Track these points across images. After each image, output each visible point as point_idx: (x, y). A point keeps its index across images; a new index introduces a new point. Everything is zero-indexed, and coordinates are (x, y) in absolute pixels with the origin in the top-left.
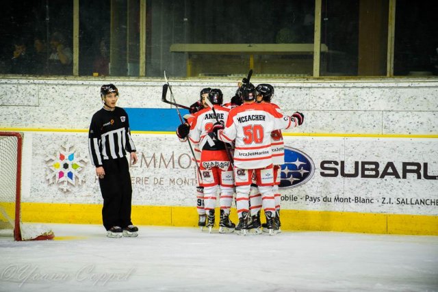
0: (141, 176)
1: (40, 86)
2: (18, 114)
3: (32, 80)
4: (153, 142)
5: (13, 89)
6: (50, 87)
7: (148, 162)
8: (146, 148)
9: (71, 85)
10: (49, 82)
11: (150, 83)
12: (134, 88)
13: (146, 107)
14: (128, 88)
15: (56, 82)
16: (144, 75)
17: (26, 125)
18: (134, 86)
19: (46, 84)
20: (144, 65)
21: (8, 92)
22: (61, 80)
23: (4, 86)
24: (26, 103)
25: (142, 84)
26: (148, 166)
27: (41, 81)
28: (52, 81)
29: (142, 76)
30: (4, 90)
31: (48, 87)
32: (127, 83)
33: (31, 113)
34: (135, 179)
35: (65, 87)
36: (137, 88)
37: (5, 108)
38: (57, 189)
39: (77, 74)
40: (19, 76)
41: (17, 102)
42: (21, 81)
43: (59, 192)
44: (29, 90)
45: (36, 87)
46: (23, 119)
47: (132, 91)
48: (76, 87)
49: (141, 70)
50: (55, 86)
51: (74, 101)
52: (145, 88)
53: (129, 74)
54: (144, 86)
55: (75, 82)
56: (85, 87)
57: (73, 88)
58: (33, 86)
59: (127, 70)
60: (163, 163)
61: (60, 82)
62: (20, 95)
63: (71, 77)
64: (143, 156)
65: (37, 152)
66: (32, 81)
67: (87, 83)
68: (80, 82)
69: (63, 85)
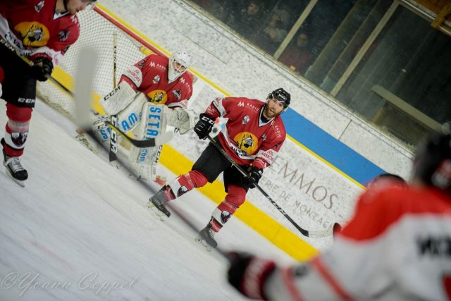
0: (273, 181)
1: (239, 47)
2: (205, 59)
3: (236, 37)
4: (302, 159)
5: (215, 35)
6: (247, 54)
7: (287, 173)
8: (293, 160)
9: (266, 64)
10: (249, 49)
11: (334, 106)
12: (317, 100)
13: (317, 125)
14: (313, 98)
15: (254, 53)
16: (335, 95)
17: (205, 73)
18: (320, 100)
19: (245, 49)
20: (340, 87)
21: (209, 36)
22: (260, 54)
23: (210, 28)
24: (218, 54)
25: (327, 102)
26: (285, 177)
27: (243, 44)
28: (253, 49)
29: (332, 96)
30: (206, 31)
31: (245, 52)
32: (315, 93)
33: (216, 66)
34: (266, 180)
35: (259, 62)
36: (321, 103)
37: (197, 47)
38: (194, 145)
40: (227, 28)
41: (211, 49)
42: (226, 34)
43: (195, 149)
44: (227, 45)
45: (235, 46)
46: (206, 67)
47: (315, 102)
48: (269, 68)
49: (334, 89)
50: (251, 56)
51: (258, 79)
52: (327, 107)
53: (321, 86)
54: (328, 105)
55: (270, 63)
56: (276, 73)
57: (265, 67)
58: (233, 44)
59: (322, 82)
60: (299, 182)
61: (258, 55)
62: (217, 44)
63: (270, 57)
64: (287, 165)
65: (199, 102)
66: (235, 39)
67: (280, 70)
68: (275, 66)
69: (259, 59)
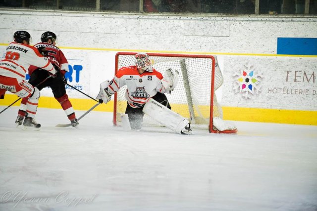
0: (303, 89)
1: (231, 22)
2: (214, 41)
3: (225, 17)
4: (313, 63)
5: (212, 24)
6: (238, 22)
7: (309, 78)
8: (307, 68)
9: (253, 21)
10: (237, 19)
11: (312, 19)
12: (300, 23)
13: (309, 37)
14: (296, 23)
15: (242, 19)
16: (308, 13)
17: (220, 50)
18: (300, 21)
19: (235, 20)
20: (308, 6)
21: (208, 26)
22: (246, 17)
23: (205, 22)
24: (220, 34)
25: (306, 19)
26: (308, 81)
27: (232, 18)
28: (239, 18)
29: (307, 14)
30: (205, 24)
31: (236, 22)
32: (295, 19)
33: (224, 42)
34: (298, 90)
35: (249, 22)
36: (302, 23)
37: (206, 38)
38: (240, 97)
39: (258, 13)
40: (216, 15)
41: (214, 33)
42: (217, 18)
43: (242, 99)
44: (222, 25)
45: (228, 23)
46: (218, 46)
47: (298, 25)
48: (257, 22)
49: (306, 9)
50: (241, 22)
51: (255, 33)
52: (308, 23)
53: (296, 12)
54: (308, 21)
55: (256, 19)
56: (263, 22)
57: (254, 23)
58: (226, 22)
59: (295, 10)
61: (245, 19)
62: (216, 29)
63: (253, 15)
64: (305, 73)
65: (227, 70)
66: (225, 18)
67: (264, 19)
68: (260, 19)
69: (247, 21)
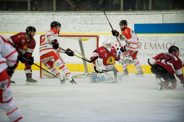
0: (150, 53)
2: (98, 27)
4: (155, 38)
5: (96, 17)
6: (111, 16)
7: (153, 47)
8: (152, 41)
9: (120, 14)
10: (111, 14)
11: (153, 13)
12: (146, 15)
13: (152, 23)
14: (144, 15)
15: (114, 14)
17: (102, 32)
18: (147, 14)
20: (151, 5)
21: (94, 18)
22: (116, 13)
23: (92, 16)
24: (101, 23)
25: (150, 13)
26: (153, 48)
27: (107, 13)
29: (150, 10)
31: (110, 16)
32: (144, 13)
33: (104, 27)
34: (147, 54)
35: (117, 15)
36: (148, 15)
37: (93, 25)
39: (122, 10)
40: (98, 12)
41: (98, 22)
42: (99, 14)
44: (102, 17)
46: (100, 29)
47: (146, 16)
48: (122, 15)
49: (150, 7)
50: (113, 15)
52: (151, 15)
53: (144, 9)
54: (151, 14)
55: (121, 13)
56: (126, 15)
57: (120, 16)
59: (144, 8)
60: (159, 47)
61: (115, 13)
62: (99, 19)
64: (151, 44)
66: (103, 13)
67: (126, 13)
68: (124, 13)
69: (116, 15)
